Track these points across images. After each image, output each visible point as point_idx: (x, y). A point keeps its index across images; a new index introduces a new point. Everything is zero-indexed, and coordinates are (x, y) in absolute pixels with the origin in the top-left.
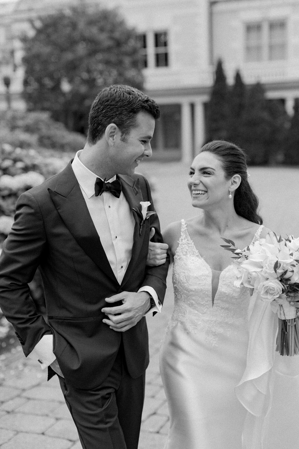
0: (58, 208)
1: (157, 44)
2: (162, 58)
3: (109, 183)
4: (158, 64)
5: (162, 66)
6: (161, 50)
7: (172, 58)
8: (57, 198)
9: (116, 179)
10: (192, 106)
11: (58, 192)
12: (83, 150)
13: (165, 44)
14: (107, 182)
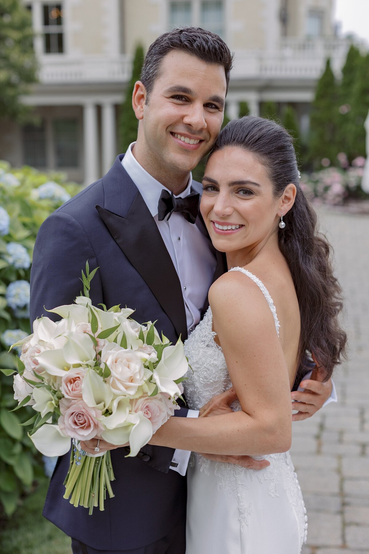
0: (116, 237)
1: (46, 21)
2: (54, 41)
3: (180, 198)
4: (48, 49)
5: (55, 52)
6: (53, 29)
7: (69, 41)
8: (111, 221)
9: (191, 192)
10: (99, 109)
11: (110, 210)
12: (135, 142)
13: (59, 21)
14: (178, 196)
